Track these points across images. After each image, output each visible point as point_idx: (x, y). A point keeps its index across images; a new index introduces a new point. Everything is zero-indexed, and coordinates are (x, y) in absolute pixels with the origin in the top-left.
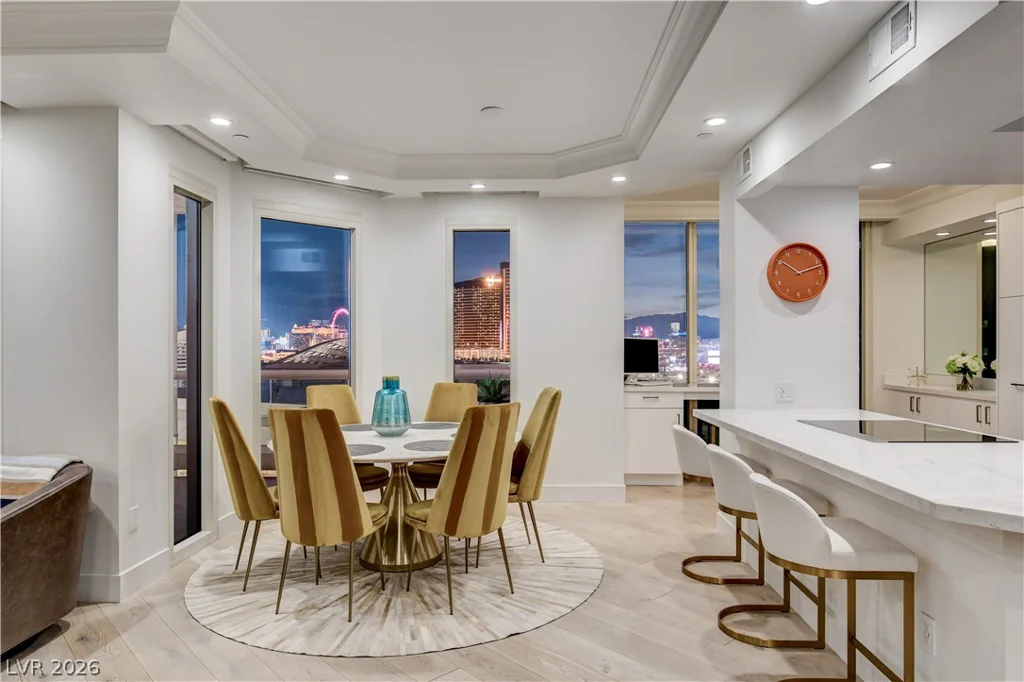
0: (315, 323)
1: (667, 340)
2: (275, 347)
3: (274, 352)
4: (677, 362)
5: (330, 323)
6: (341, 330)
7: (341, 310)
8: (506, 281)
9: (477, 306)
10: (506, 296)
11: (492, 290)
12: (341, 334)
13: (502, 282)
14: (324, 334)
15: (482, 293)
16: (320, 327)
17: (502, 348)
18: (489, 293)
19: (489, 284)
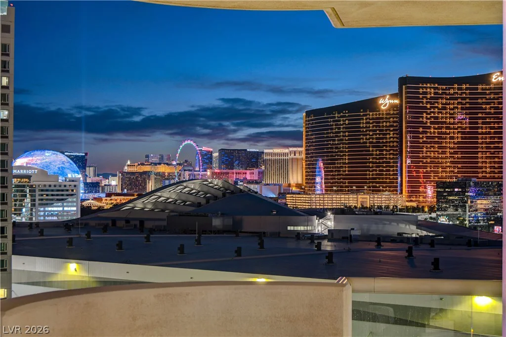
6: (186, 168)
7: (189, 142)
8: (407, 102)
9: (366, 135)
10: (407, 122)
11: (387, 114)
12: (187, 173)
13: (401, 105)
14: (164, 173)
15: (373, 119)
16: (160, 164)
17: (401, 193)
18: (382, 118)
19: (382, 107)
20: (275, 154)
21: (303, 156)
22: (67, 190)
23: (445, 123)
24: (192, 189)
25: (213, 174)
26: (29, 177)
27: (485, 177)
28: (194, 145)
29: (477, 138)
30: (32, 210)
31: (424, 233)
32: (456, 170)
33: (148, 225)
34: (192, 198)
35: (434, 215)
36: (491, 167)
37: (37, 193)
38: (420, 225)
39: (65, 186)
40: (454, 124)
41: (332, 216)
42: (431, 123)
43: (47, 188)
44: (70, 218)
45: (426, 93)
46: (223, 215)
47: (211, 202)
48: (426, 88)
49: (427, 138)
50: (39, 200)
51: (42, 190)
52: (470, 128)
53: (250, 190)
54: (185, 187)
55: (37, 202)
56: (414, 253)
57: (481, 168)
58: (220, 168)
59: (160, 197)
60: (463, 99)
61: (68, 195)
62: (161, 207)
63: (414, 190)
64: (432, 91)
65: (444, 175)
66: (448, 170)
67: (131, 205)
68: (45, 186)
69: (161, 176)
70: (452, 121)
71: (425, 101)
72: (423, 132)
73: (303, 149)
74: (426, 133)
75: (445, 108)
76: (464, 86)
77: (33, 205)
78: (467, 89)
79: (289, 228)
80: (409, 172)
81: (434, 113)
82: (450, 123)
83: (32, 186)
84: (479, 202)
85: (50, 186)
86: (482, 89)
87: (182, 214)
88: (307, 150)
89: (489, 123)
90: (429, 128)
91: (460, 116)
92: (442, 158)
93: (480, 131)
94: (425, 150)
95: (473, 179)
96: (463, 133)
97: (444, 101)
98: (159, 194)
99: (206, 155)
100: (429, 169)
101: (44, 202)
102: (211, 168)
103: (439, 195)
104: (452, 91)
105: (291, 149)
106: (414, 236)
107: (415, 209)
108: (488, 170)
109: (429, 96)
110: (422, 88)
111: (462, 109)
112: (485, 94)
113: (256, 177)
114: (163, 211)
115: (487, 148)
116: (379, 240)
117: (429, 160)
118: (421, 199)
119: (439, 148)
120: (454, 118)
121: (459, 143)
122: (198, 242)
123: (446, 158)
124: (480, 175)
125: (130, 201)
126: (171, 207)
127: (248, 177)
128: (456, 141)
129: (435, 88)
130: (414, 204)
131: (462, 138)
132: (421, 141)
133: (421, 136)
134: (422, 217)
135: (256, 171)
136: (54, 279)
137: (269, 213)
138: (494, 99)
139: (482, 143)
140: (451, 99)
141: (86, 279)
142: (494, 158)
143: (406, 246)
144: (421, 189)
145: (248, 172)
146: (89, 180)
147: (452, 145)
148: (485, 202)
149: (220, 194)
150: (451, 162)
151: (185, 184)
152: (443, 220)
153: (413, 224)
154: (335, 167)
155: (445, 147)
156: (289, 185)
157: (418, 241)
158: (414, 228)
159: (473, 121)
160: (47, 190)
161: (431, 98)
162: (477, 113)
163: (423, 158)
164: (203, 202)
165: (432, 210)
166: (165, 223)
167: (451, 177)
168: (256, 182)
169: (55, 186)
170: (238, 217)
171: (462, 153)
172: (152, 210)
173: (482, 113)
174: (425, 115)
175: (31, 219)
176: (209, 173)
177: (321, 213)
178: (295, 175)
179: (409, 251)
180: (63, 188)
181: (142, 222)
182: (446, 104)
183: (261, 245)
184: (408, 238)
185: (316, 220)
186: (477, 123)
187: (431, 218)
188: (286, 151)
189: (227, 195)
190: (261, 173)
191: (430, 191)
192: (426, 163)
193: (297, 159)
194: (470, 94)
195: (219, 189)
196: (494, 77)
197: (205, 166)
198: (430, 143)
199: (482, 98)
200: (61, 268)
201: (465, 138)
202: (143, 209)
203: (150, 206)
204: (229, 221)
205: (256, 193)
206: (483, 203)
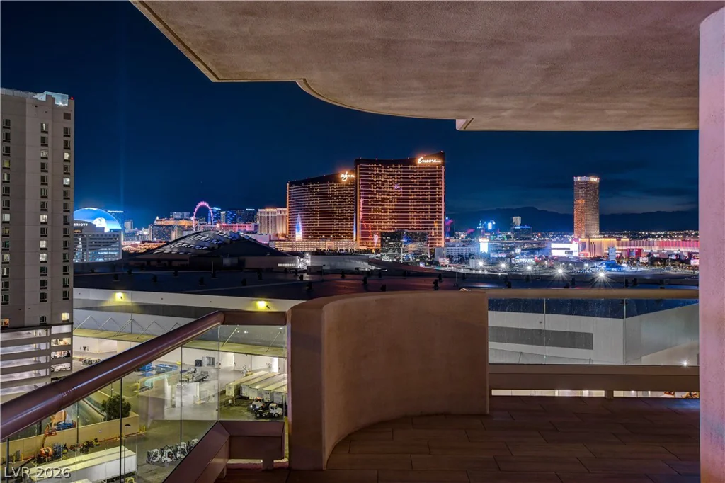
0: (176, 215)
1: (509, 233)
2: (138, 237)
3: (138, 243)
4: (522, 254)
5: (191, 215)
6: (201, 223)
7: (202, 203)
8: (360, 177)
9: (331, 199)
10: (360, 191)
11: (346, 185)
12: (202, 226)
13: (356, 178)
14: (185, 226)
15: (336, 188)
16: (181, 219)
17: (356, 240)
18: (343, 188)
19: (343, 180)
20: (269, 213)
21: (287, 214)
22: (112, 239)
23: (386, 191)
24: (208, 238)
25: (221, 226)
26: (81, 228)
27: (413, 229)
28: (207, 205)
29: (408, 202)
30: (83, 253)
31: (374, 268)
32: (394, 224)
33: (175, 264)
34: (207, 244)
35: (379, 255)
36: (417, 222)
37: (88, 241)
38: (371, 262)
39: (110, 235)
40: (392, 192)
41: (309, 257)
42: (377, 191)
43: (96, 237)
44: (114, 259)
45: (373, 171)
46: (231, 256)
47: (222, 247)
48: (373, 167)
49: (375, 201)
50: (89, 246)
51: (91, 239)
52: (403, 195)
53: (250, 238)
54: (203, 236)
55: (88, 248)
56: (368, 282)
57: (411, 222)
58: (226, 222)
59: (183, 243)
60: (399, 175)
61: (111, 242)
62: (184, 250)
63: (366, 237)
64: (378, 169)
65: (386, 227)
66: (388, 224)
67: (161, 250)
68: (94, 235)
69: (182, 228)
70: (391, 190)
71: (372, 176)
72: (371, 198)
73: (287, 209)
74: (373, 198)
75: (386, 181)
76: (399, 166)
77: (84, 250)
78: (401, 168)
79: (279, 265)
80: (362, 225)
81: (379, 184)
82: (389, 192)
83: (82, 236)
84: (409, 246)
85: (98, 235)
86: (412, 168)
87: (200, 256)
88: (290, 210)
89: (416, 192)
90: (376, 195)
91: (396, 187)
92: (384, 216)
93: (410, 197)
94: (372, 210)
95: (406, 230)
96: (398, 199)
97: (386, 176)
98: (183, 241)
99: (216, 213)
100: (375, 223)
101: (93, 247)
102: (220, 222)
103: (382, 241)
104: (391, 170)
105: (278, 209)
106: (367, 269)
107: (365, 251)
108: (415, 224)
109: (375, 173)
110: (371, 167)
111: (398, 182)
112: (413, 172)
113: (252, 229)
114: (186, 253)
115: (414, 209)
116: (344, 273)
117: (375, 217)
118: (370, 244)
119: (382, 209)
120: (392, 188)
121: (395, 205)
122: (214, 275)
123: (387, 215)
124: (410, 228)
125: (160, 247)
126: (192, 251)
127: (247, 229)
128: (394, 204)
129: (379, 167)
130: (365, 248)
131: (398, 202)
132: (370, 203)
133: (370, 200)
134: (371, 256)
135: (253, 224)
136: (105, 305)
137: (264, 255)
138: (419, 175)
139: (411, 205)
140: (390, 175)
141: (130, 304)
142: (419, 216)
143: (363, 277)
144: (370, 237)
145: (247, 225)
146: (127, 231)
147: (391, 207)
148: (413, 246)
149: (228, 241)
150: (391, 219)
151: (202, 234)
152: (385, 258)
153: (366, 262)
154: (311, 222)
155: (387, 208)
156: (277, 235)
157: (370, 273)
158: (366, 264)
159: (405, 189)
160: (96, 239)
161: (377, 174)
162: (408, 185)
163: (371, 215)
164: (217, 246)
165: (377, 251)
166: (188, 263)
167: (390, 229)
168: (253, 233)
169: (102, 235)
170: (242, 258)
171: (398, 212)
172: (178, 253)
173: (411, 185)
174: (372, 186)
175: (83, 260)
176: (218, 225)
177: (302, 255)
178: (281, 227)
179: (365, 280)
180: (108, 237)
181: (170, 261)
182: (387, 178)
183: (260, 277)
184: (363, 271)
185: (298, 259)
186: (408, 192)
187: (377, 257)
188: (275, 210)
189: (234, 242)
190: (256, 226)
191: (376, 238)
192: (374, 219)
193: (283, 216)
194: (403, 172)
195: (227, 238)
196: (420, 160)
197: (216, 221)
198: (376, 205)
199: (411, 175)
200: (109, 296)
201: (400, 202)
202: (170, 252)
203: (176, 250)
204: (235, 261)
205: (255, 240)
206: (412, 247)
